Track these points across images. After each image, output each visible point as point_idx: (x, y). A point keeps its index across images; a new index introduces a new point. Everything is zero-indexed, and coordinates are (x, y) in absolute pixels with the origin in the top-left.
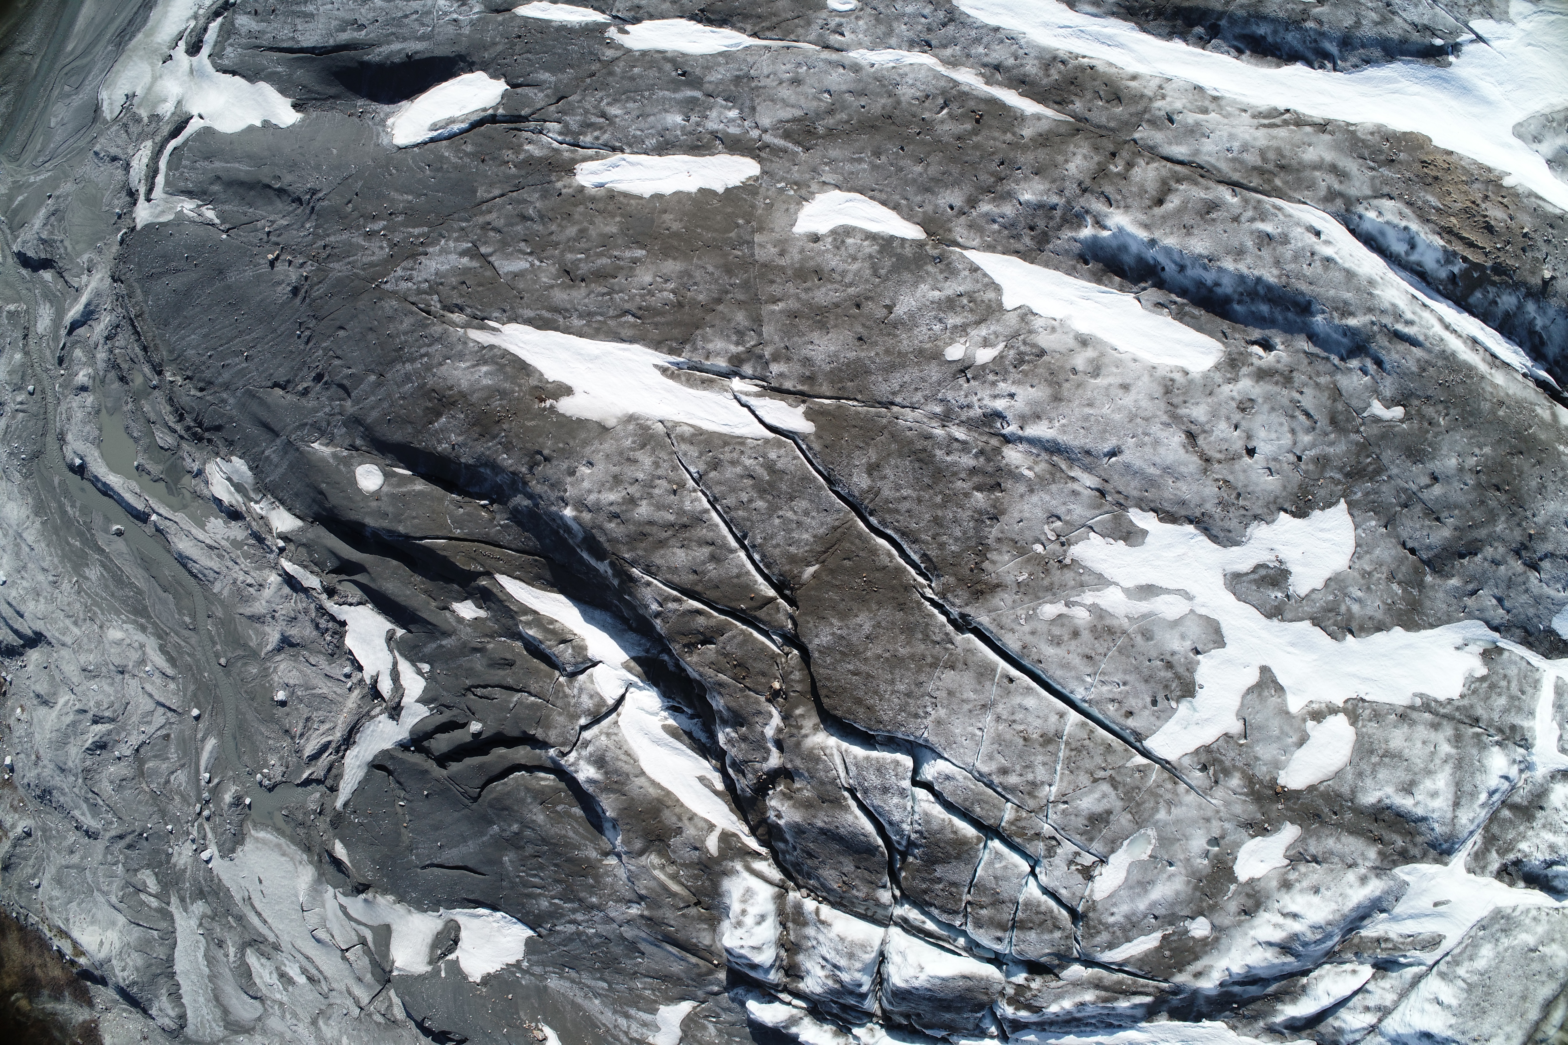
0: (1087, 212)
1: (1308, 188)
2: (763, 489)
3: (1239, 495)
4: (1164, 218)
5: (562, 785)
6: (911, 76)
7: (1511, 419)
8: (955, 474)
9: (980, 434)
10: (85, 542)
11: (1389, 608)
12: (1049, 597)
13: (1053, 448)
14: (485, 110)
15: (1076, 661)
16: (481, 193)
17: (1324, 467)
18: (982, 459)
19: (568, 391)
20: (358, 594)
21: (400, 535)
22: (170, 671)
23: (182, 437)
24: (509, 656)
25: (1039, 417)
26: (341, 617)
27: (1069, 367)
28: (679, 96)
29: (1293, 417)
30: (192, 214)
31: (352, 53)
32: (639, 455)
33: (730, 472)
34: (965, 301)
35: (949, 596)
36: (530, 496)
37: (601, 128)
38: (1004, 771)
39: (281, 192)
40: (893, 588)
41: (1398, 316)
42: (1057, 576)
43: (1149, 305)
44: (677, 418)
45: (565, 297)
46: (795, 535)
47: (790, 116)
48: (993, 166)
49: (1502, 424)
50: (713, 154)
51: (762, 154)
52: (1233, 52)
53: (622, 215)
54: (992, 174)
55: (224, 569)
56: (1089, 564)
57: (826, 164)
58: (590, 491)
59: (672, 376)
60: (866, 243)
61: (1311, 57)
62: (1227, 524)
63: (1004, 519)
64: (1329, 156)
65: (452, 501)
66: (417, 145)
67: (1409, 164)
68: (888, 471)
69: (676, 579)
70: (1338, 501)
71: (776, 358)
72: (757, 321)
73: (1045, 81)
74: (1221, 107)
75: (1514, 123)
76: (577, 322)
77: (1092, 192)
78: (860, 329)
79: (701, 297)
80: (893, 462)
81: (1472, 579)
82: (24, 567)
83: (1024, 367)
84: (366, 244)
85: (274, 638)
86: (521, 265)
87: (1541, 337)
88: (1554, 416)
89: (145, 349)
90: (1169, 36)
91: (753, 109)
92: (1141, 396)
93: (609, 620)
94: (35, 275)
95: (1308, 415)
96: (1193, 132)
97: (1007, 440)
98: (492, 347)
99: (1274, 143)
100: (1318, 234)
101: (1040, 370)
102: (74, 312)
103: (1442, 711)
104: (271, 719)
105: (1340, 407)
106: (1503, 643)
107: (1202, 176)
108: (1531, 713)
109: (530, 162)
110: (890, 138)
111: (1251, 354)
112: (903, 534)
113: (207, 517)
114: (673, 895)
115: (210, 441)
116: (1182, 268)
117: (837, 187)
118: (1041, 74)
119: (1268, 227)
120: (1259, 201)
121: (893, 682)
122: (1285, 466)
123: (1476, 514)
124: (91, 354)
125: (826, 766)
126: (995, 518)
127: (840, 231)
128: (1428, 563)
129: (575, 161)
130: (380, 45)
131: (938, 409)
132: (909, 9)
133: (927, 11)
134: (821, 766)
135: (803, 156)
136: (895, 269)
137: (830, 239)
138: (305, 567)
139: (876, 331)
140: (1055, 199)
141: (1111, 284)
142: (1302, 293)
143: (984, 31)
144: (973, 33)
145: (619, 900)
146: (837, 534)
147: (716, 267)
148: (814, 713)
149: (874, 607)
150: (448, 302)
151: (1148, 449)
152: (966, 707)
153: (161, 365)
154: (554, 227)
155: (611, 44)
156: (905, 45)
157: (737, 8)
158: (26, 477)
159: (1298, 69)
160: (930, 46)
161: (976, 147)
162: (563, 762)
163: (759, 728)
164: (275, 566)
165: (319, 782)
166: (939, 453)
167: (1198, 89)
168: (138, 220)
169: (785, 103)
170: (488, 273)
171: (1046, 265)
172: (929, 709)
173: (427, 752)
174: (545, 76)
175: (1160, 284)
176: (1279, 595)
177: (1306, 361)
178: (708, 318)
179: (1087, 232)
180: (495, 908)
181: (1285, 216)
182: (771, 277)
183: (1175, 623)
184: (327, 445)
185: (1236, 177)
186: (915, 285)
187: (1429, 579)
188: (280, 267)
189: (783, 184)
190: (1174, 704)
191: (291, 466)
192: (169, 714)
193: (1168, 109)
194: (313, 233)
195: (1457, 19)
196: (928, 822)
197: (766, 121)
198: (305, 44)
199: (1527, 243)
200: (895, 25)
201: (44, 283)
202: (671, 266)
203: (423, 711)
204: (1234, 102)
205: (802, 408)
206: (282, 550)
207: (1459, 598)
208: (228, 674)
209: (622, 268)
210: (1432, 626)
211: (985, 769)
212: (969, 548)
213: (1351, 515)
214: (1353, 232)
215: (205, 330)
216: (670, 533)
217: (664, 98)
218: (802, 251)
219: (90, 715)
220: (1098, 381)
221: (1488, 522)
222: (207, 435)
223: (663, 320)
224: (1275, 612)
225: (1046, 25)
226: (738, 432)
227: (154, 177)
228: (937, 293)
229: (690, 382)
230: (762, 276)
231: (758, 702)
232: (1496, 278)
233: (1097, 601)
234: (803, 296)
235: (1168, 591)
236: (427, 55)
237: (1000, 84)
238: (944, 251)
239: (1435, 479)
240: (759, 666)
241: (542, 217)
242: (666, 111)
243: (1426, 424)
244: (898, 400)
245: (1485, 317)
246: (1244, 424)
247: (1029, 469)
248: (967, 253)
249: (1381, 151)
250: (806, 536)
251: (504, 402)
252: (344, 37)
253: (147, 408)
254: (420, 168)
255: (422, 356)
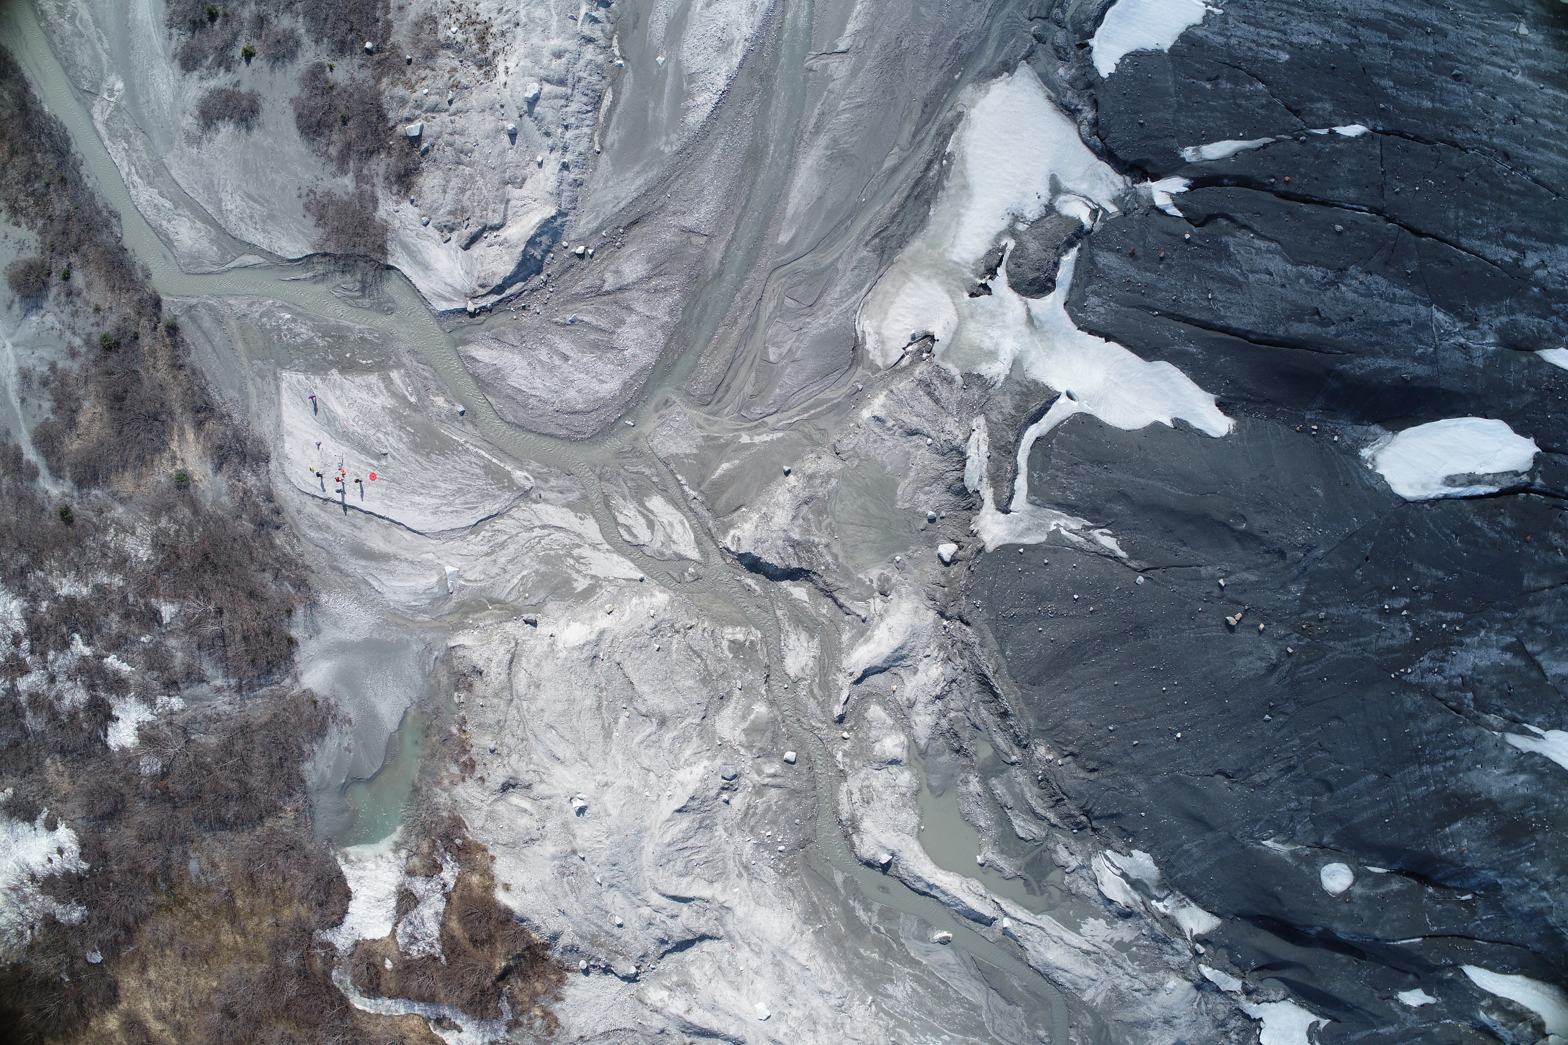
14: (1518, 472)
16: (1529, 579)
20: (1285, 991)
21: (1371, 937)
23: (1054, 826)
26: (1255, 1014)
30: (1079, 537)
31: (1318, 352)
39: (1244, 536)
55: (1103, 976)
65: (1429, 895)
66: (1430, 499)
82: (793, 991)
84: (1384, 624)
89: (1001, 715)
94: (775, 588)
98: (1532, 754)
102: (868, 654)
113: (1084, 917)
124: (900, 713)
130: (1360, 354)
138: (1225, 970)
150: (1486, 701)
158: (785, 875)
170: (1533, 674)
184: (1283, 843)
188: (1243, 633)
194: (1301, 599)
201: (793, 602)
222: (1094, 823)
227: (1013, 479)
251: (1540, 812)
252: (1302, 329)
253: (1000, 790)
254: (1446, 535)
255: (1447, 759)
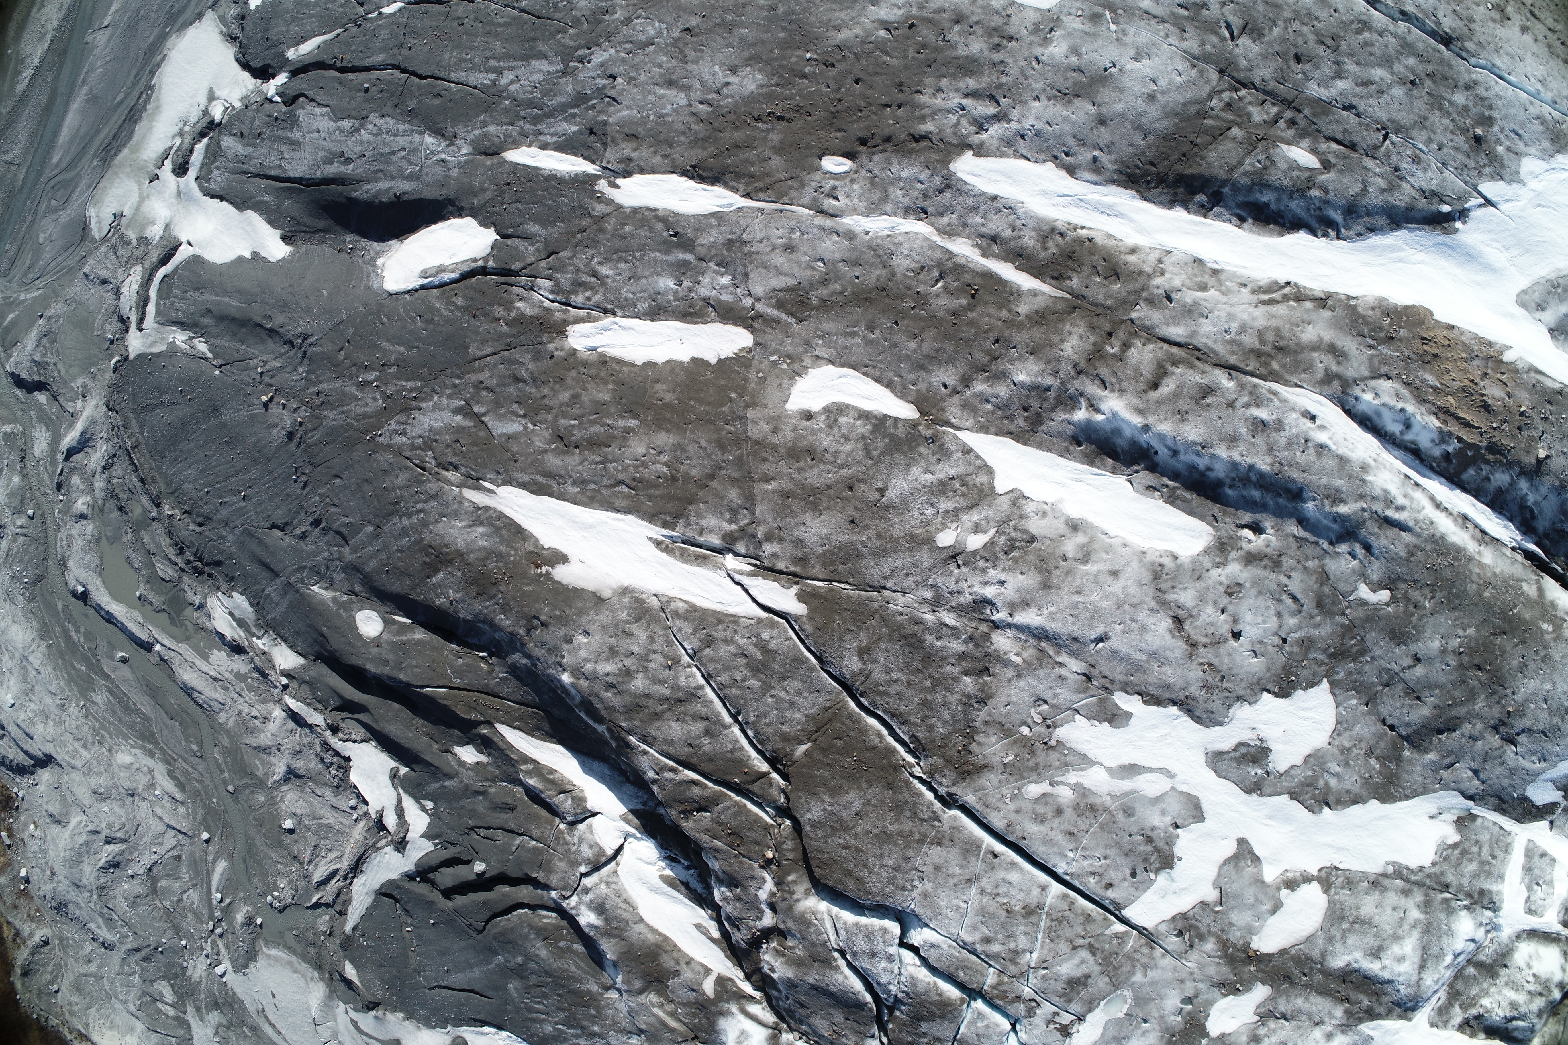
0: (1081, 394)
1: (1305, 371)
2: (756, 669)
3: (1223, 677)
4: (1159, 403)
5: (564, 923)
6: (906, 245)
7: (1496, 599)
8: (944, 659)
9: (970, 620)
10: (90, 667)
11: (1366, 782)
12: (1034, 777)
13: (1041, 635)
14: (475, 260)
15: (1059, 837)
16: (473, 350)
17: (1308, 648)
18: (971, 645)
19: (563, 559)
20: (362, 733)
21: (401, 682)
22: (179, 796)
23: (182, 570)
24: (510, 801)
25: (1028, 605)
26: (346, 753)
27: (1059, 554)
28: (671, 258)
29: (1280, 601)
30: (184, 346)
31: (340, 188)
32: (634, 628)
33: (724, 651)
34: (957, 485)
35: (937, 776)
36: (528, 656)
37: (592, 289)
38: (987, 941)
39: (272, 333)
40: (882, 768)
41: (1389, 502)
42: (1042, 756)
43: (1141, 488)
44: (672, 593)
45: (559, 463)
46: (788, 714)
47: (783, 285)
48: (988, 345)
49: (1488, 605)
50: (706, 322)
51: (755, 324)
52: (1235, 220)
53: (614, 382)
54: (987, 353)
55: (229, 701)
56: (1073, 745)
57: (819, 337)
58: (586, 661)
59: (666, 550)
60: (859, 422)
61: (1314, 224)
62: (1210, 706)
63: (992, 703)
64: (1328, 335)
65: (451, 651)
66: (408, 292)
67: (1408, 342)
68: (878, 655)
69: (672, 750)
70: (1320, 681)
71: (769, 538)
72: (750, 500)
73: (1042, 255)
74: (1220, 282)
75: (1518, 290)
76: (571, 489)
77: (1087, 374)
78: (852, 512)
79: (694, 472)
80: (883, 646)
81: (1449, 753)
82: (32, 690)
83: (1015, 554)
84: (360, 395)
85: (280, 770)
86: (514, 427)
87: (1532, 511)
88: (1541, 590)
89: (142, 481)
90: (1170, 204)
91: (746, 276)
92: (1130, 583)
93: (607, 771)
94: (29, 396)
95: (1294, 598)
96: (1192, 311)
97: (996, 626)
98: (487, 508)
99: (1273, 323)
100: (1313, 418)
101: (1031, 557)
102: (70, 438)
103: (1413, 878)
104: (279, 845)
105: (1327, 590)
106: (1476, 810)
107: (1199, 359)
108: (1501, 877)
109: (521, 321)
110: (884, 312)
111: (1240, 538)
112: (893, 716)
113: (211, 649)
114: (672, 1030)
115: (210, 575)
116: (1175, 453)
117: (831, 362)
118: (1039, 246)
119: (1262, 414)
120: (1255, 386)
121: (881, 856)
122: (1270, 648)
123: (1456, 693)
124: (89, 481)
125: (817, 930)
126: (983, 702)
127: (833, 408)
128: (1407, 738)
129: (566, 323)
130: (367, 182)
131: (929, 595)
132: (905, 174)
133: (923, 176)
134: (812, 930)
135: (796, 328)
136: (888, 451)
137: (823, 418)
138: (309, 704)
139: (868, 514)
140: (1049, 381)
141: (1103, 466)
142: (1294, 481)
143: (981, 199)
144: (970, 201)
145: (620, 1031)
146: (829, 715)
147: (709, 442)
148: (806, 879)
149: (864, 785)
150: (443, 460)
151: (1135, 636)
152: (952, 881)
153: (159, 498)
154: (546, 391)
155: (601, 198)
156: (901, 212)
157: (729, 166)
158: (29, 601)
159: (1302, 238)
160: (926, 213)
161: (972, 323)
162: (564, 905)
163: (752, 891)
164: (279, 701)
165: (327, 905)
166: (929, 638)
167: (1198, 261)
168: (130, 349)
169: (779, 271)
170: (482, 434)
171: (1039, 446)
172: (916, 883)
173: (433, 884)
174: (535, 228)
175: (1153, 468)
176: (1259, 771)
177: (1295, 546)
178: (701, 494)
179: (1081, 415)
180: (500, 1028)
181: (1281, 401)
182: (765, 455)
183: (1156, 800)
184: (327, 589)
185: (1233, 360)
186: (908, 467)
187: (1406, 753)
188: (274, 409)
189: (776, 357)
190: (1152, 876)
191: (292, 606)
192: (180, 836)
193: (1167, 287)
194: (307, 379)
195: (1466, 183)
196: (914, 985)
197: (759, 290)
198: (292, 174)
199: (1523, 422)
200: (891, 190)
201: (39, 405)
202: (664, 439)
203: (428, 846)
204: (1234, 275)
205: (794, 590)
206: (285, 687)
207: (1436, 771)
208: (236, 801)
209: (615, 437)
210: (1407, 798)
211: (969, 939)
212: (957, 731)
213: (1333, 694)
214: (1348, 413)
215: (201, 466)
216: (665, 706)
217: (656, 260)
218: (795, 429)
219: (102, 836)
220: (1087, 567)
221: (1467, 700)
222: (207, 569)
223: (657, 493)
224: (1254, 788)
225: (1045, 193)
226: (732, 610)
227: (145, 306)
228: (929, 476)
229: (684, 557)
230: (755, 453)
231: (751, 868)
232: (1490, 457)
233: (1081, 780)
234: (796, 476)
235: (1150, 770)
236: (415, 196)
237: (997, 257)
238: (937, 431)
239: (1417, 660)
240: (752, 835)
241: (534, 379)
242: (658, 274)
243: (1411, 607)
244: (889, 584)
245: (1477, 493)
246: (1231, 609)
247: (1018, 654)
248: (959, 434)
249: (1381, 328)
250: (798, 716)
251: (501, 565)
252: (332, 170)
253: (146, 539)
254: (411, 318)
255: (418, 512)
